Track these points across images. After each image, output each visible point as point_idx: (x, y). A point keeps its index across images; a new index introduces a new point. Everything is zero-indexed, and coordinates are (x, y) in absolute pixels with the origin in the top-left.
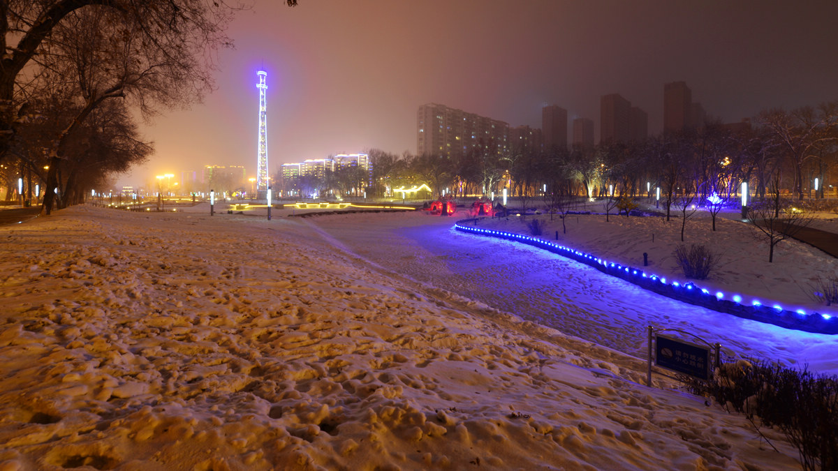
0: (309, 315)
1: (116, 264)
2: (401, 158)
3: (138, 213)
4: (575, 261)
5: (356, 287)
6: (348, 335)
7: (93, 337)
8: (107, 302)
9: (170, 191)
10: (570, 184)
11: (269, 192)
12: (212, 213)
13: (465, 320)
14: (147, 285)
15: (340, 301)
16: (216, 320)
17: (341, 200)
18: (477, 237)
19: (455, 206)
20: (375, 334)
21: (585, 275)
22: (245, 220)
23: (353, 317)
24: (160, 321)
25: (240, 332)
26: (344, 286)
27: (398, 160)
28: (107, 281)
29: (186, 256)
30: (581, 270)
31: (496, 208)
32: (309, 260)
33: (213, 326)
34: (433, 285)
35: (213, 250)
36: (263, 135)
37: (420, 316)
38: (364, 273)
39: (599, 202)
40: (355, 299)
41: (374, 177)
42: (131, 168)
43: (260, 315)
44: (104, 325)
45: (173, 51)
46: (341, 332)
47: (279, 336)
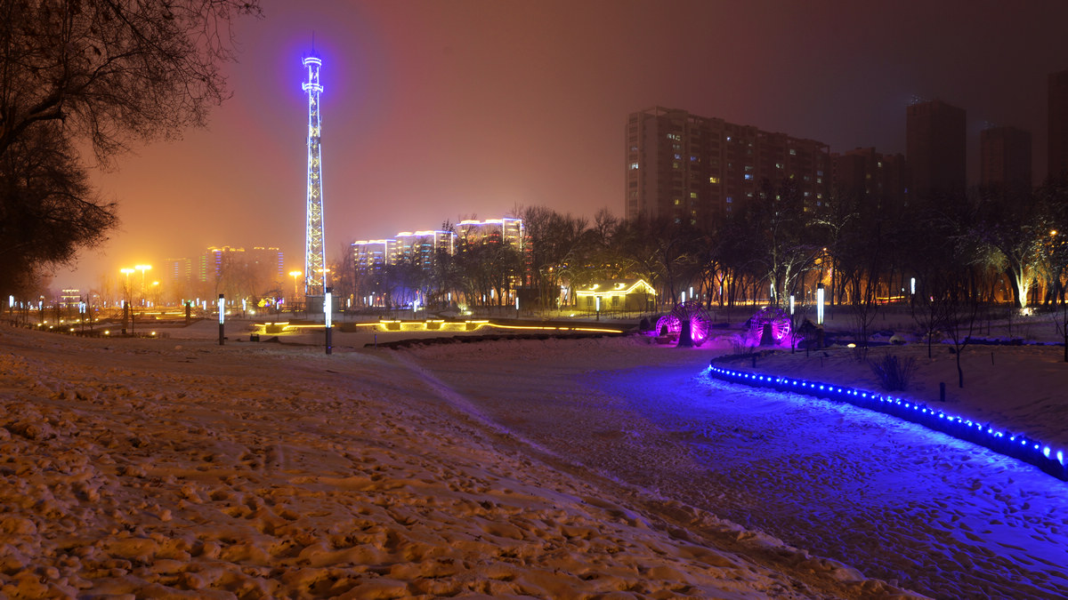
0: (409, 546)
1: (54, 436)
2: (592, 225)
3: (89, 339)
4: (987, 451)
5: (501, 492)
6: (487, 590)
7: (18, 571)
8: (39, 506)
9: (144, 296)
10: (975, 276)
11: (328, 297)
12: (222, 340)
13: (732, 570)
14: (109, 477)
15: (469, 519)
16: (233, 548)
17: (469, 313)
18: (758, 394)
19: (711, 327)
20: (543, 591)
21: (1010, 481)
22: (283, 353)
23: (495, 553)
24: (132, 546)
25: (277, 574)
26: (476, 489)
27: (585, 230)
28: (40, 466)
29: (175, 424)
30: (1000, 470)
31: (800, 330)
32: (406, 435)
33: (228, 559)
34: (662, 494)
35: (224, 412)
36: (316, 186)
37: (636, 558)
38: (517, 465)
39: (1044, 318)
40: (500, 516)
41: (536, 266)
42: (77, 253)
43: (314, 543)
44: (35, 549)
45: (149, 27)
46: (471, 584)
47: (351, 586)
